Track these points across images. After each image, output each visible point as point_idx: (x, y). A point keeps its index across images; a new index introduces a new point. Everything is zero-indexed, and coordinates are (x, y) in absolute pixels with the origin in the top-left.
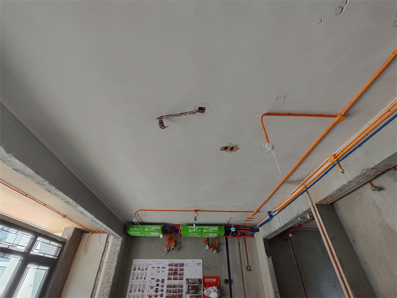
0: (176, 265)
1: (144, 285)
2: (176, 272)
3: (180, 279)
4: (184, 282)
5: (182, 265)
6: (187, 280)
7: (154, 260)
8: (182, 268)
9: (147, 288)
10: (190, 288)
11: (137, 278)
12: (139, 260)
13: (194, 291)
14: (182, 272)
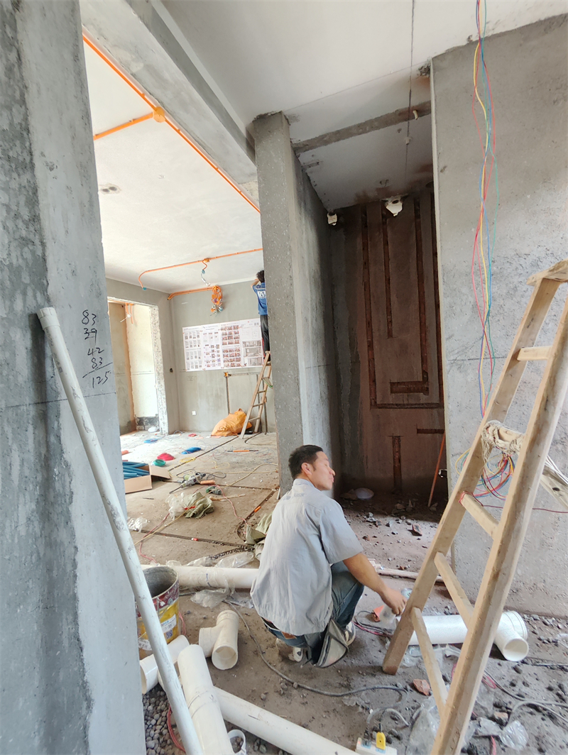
0: (230, 329)
1: (200, 352)
2: (230, 336)
3: (236, 343)
4: (241, 346)
5: (237, 327)
6: (244, 343)
7: (204, 326)
8: (236, 331)
9: (203, 355)
10: (248, 351)
11: (191, 346)
12: (188, 328)
13: (253, 354)
14: (237, 335)
